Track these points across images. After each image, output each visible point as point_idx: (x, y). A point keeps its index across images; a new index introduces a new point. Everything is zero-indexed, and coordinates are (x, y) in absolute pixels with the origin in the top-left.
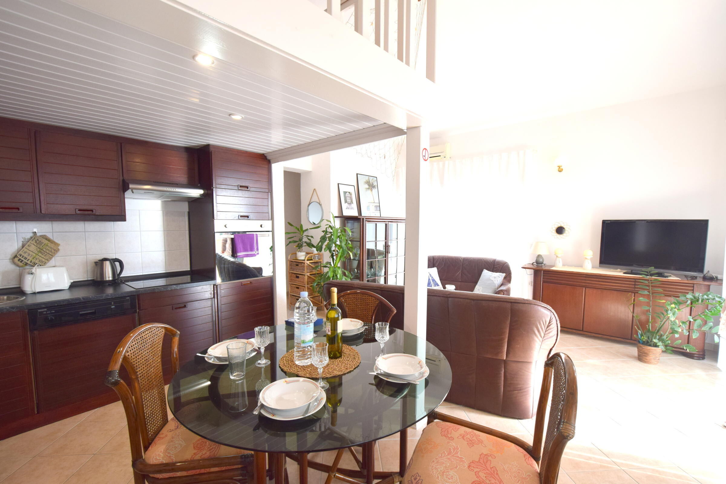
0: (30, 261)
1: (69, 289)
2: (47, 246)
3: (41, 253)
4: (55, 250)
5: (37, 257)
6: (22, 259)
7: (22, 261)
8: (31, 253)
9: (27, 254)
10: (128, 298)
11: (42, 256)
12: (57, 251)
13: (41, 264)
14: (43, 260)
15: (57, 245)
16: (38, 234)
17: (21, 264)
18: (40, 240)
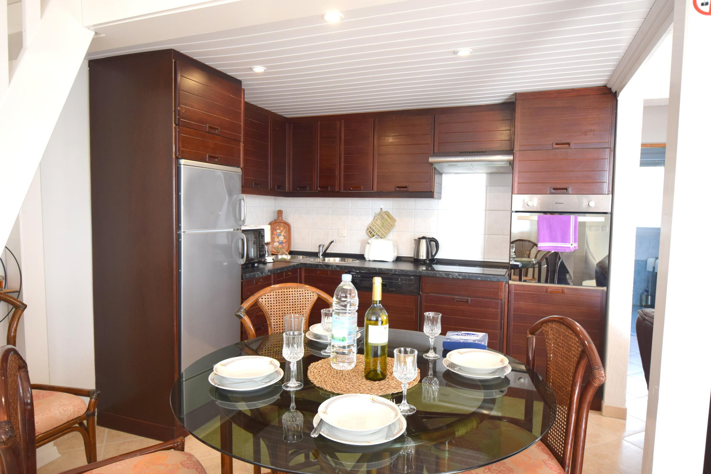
0: (376, 233)
1: (393, 261)
2: (387, 221)
3: (383, 227)
4: (391, 225)
5: (381, 230)
6: (371, 231)
7: (371, 233)
8: (377, 226)
9: (375, 227)
10: (412, 277)
11: (384, 230)
12: (392, 226)
13: (382, 237)
14: (384, 233)
15: (394, 221)
16: (384, 210)
17: (370, 235)
18: (383, 215)
